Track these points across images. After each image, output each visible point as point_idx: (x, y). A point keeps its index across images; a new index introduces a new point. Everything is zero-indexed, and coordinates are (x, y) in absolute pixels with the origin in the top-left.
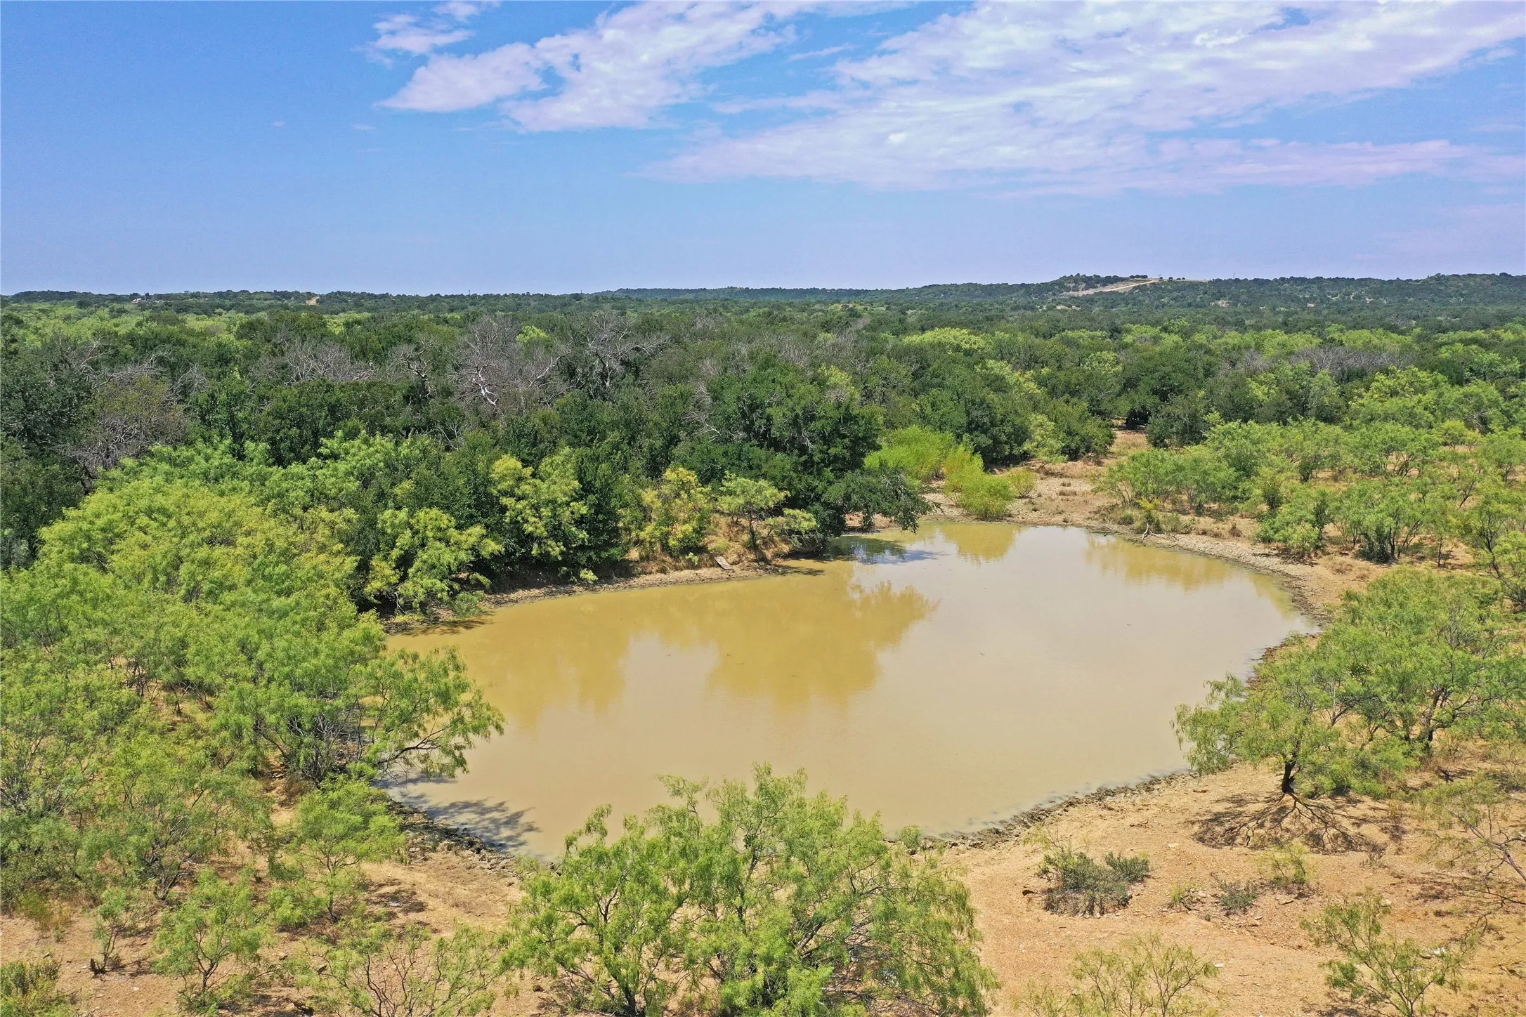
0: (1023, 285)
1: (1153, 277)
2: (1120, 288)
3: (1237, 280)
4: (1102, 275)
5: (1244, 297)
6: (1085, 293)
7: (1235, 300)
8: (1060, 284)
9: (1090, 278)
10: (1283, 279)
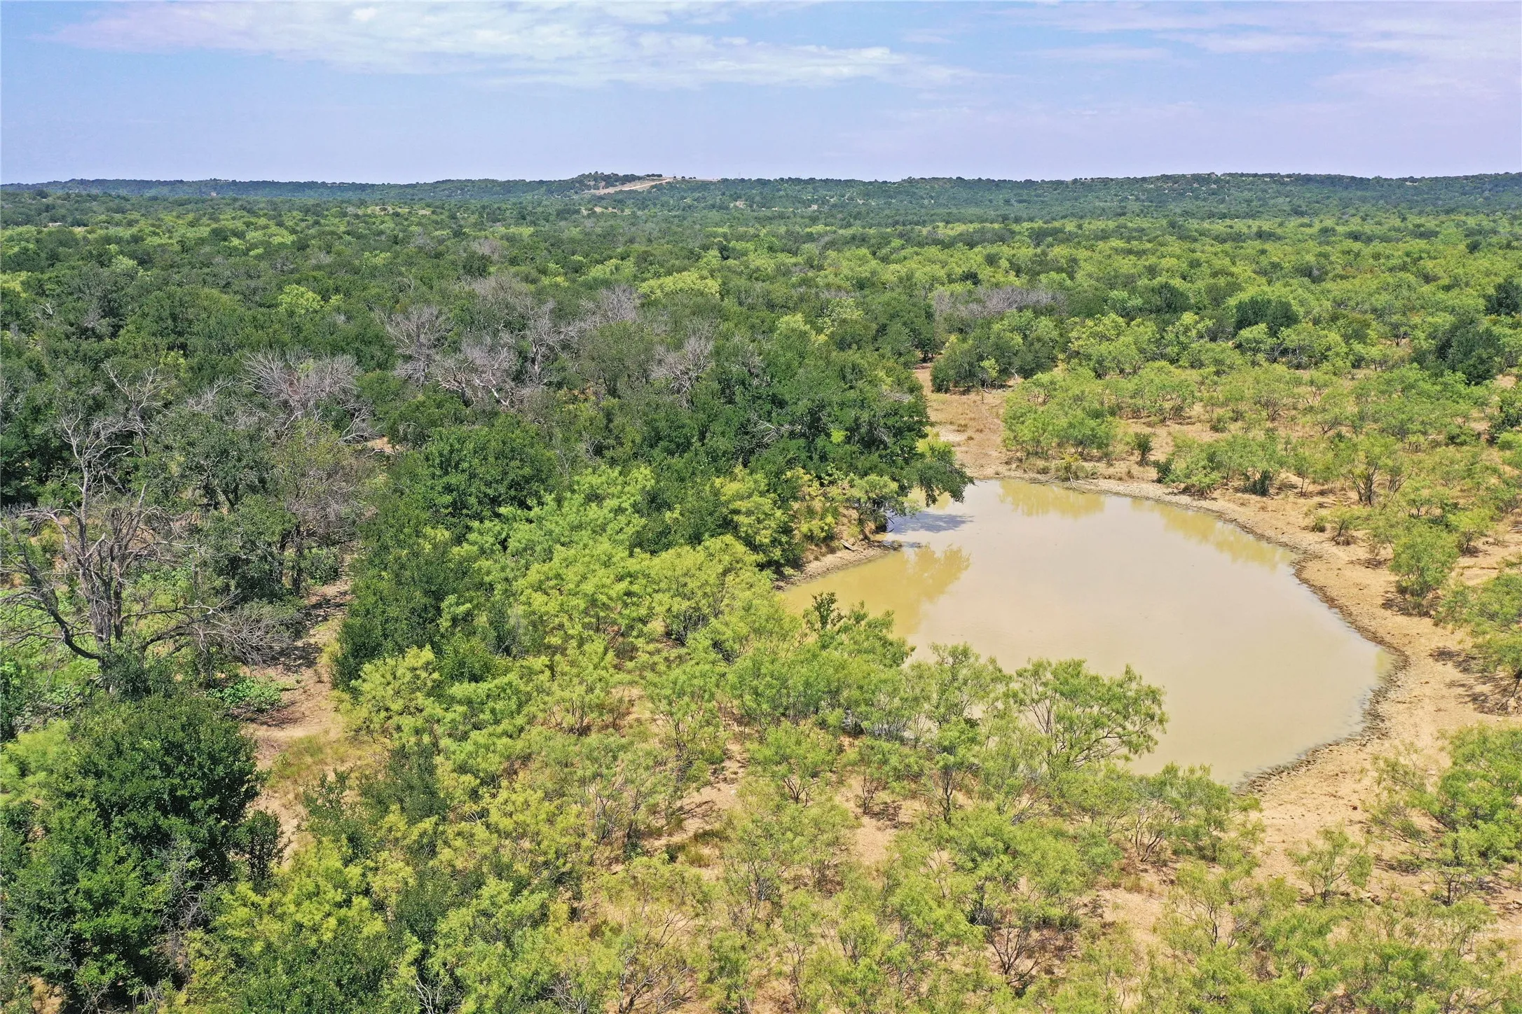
0: (541, 182)
1: (668, 176)
2: (637, 186)
3: (743, 180)
4: (621, 174)
5: (758, 199)
6: (606, 191)
7: (750, 201)
8: (580, 183)
9: (608, 176)
10: (782, 179)
